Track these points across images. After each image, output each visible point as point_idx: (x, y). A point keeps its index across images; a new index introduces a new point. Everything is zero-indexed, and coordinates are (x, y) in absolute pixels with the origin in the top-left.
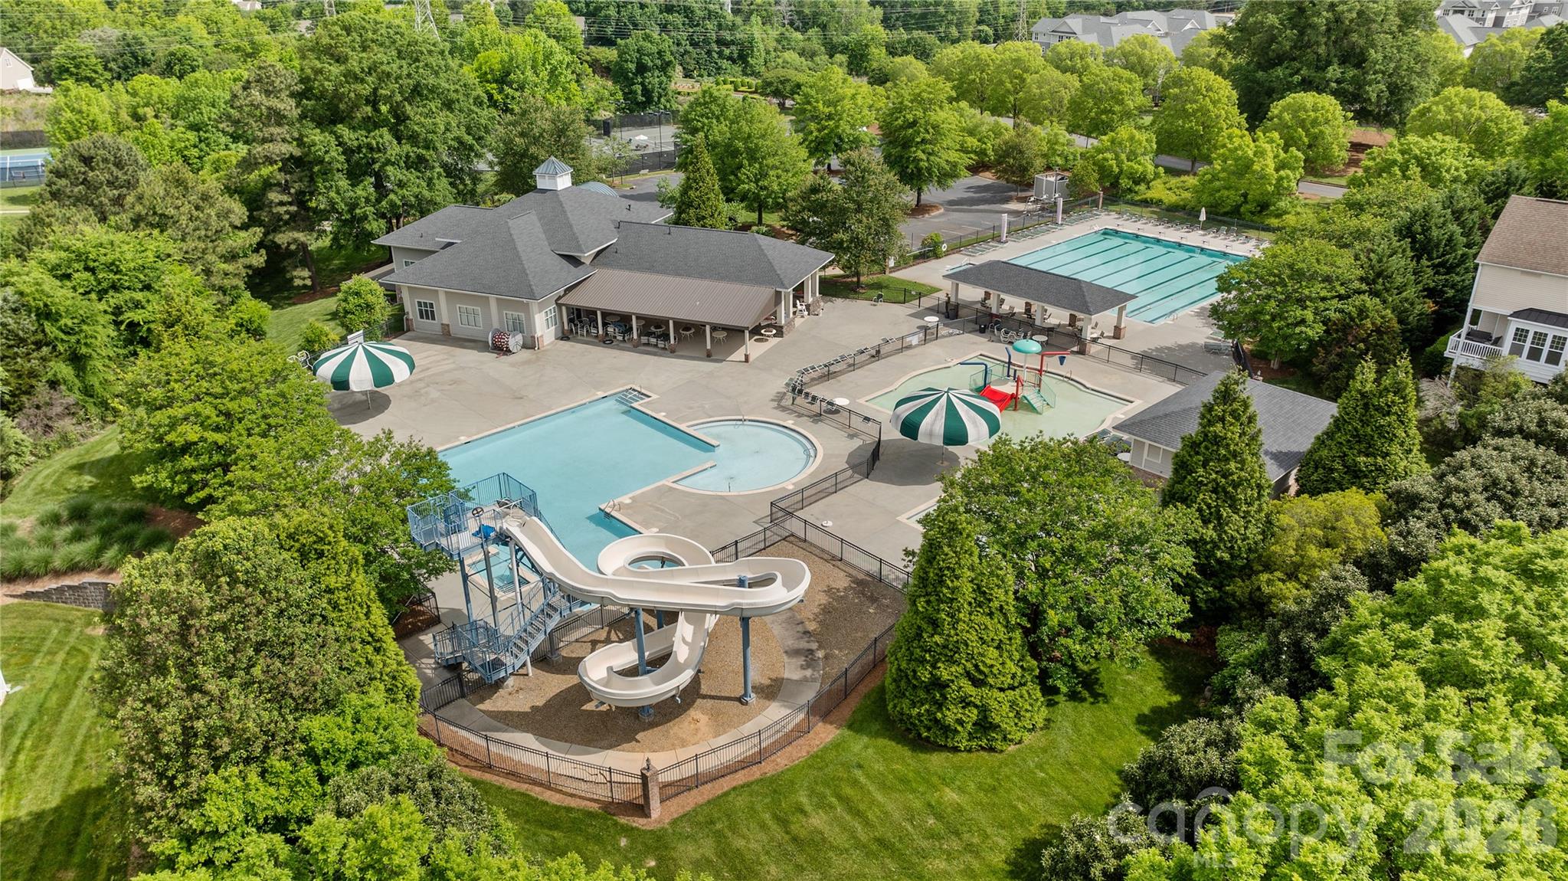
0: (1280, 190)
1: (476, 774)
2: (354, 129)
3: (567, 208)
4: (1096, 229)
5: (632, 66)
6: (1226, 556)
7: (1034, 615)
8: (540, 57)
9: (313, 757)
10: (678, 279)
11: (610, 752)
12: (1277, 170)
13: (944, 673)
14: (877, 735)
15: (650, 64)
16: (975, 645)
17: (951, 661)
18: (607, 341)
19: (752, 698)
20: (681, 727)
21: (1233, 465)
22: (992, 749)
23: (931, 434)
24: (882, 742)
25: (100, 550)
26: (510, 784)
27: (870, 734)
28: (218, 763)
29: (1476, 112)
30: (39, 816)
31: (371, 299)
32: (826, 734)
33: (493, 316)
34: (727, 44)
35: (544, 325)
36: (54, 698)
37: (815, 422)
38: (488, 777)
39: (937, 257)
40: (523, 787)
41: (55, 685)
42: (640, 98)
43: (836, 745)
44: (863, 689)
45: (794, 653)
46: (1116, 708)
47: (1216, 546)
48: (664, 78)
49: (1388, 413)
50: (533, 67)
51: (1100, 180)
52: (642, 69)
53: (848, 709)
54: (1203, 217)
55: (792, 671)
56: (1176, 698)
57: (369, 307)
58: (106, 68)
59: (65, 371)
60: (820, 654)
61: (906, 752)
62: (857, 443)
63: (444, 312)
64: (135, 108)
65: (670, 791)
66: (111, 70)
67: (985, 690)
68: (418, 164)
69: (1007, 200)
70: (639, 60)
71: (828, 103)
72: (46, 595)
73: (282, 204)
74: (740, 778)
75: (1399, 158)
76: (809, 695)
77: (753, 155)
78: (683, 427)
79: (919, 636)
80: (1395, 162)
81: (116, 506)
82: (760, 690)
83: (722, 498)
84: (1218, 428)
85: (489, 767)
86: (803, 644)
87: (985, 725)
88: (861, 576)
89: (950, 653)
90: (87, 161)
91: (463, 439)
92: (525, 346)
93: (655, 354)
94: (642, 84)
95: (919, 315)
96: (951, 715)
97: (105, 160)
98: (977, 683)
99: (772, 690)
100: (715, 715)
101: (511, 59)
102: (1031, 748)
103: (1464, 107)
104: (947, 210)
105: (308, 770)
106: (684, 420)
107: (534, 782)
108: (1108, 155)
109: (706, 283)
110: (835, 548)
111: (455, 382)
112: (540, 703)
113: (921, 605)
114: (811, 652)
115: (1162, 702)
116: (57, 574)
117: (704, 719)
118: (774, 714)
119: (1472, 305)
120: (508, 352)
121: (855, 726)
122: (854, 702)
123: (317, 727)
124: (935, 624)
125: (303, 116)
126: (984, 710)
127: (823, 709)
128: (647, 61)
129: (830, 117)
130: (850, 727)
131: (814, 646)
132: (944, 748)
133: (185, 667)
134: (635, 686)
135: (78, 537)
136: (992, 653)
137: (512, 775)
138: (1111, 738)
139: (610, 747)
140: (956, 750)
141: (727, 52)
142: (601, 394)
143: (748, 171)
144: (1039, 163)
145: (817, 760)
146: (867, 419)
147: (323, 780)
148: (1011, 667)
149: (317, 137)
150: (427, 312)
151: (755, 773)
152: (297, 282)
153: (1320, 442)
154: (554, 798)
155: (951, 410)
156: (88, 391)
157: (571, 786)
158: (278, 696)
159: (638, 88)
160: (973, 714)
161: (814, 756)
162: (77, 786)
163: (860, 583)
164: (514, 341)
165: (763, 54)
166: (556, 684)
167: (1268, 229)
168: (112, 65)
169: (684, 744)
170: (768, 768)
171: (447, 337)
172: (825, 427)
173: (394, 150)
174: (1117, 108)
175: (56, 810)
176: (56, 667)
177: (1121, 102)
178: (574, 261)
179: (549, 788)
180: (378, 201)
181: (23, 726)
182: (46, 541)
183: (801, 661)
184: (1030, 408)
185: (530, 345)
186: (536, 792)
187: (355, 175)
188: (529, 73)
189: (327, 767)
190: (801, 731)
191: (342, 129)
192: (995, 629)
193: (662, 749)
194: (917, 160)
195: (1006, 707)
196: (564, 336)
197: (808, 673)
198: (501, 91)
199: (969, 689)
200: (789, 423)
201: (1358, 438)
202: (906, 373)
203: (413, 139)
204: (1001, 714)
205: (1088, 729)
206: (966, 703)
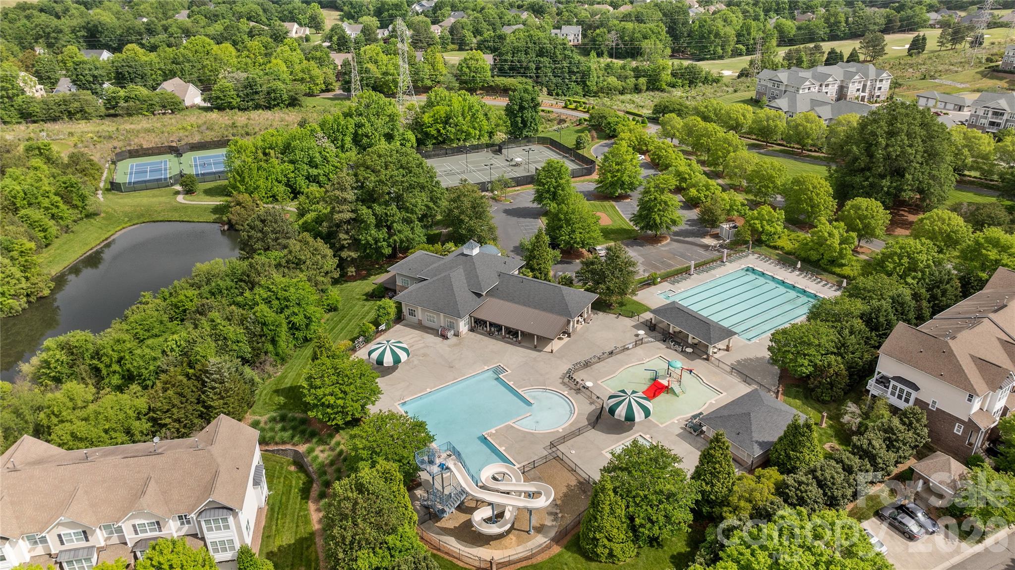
0: (841, 255)
1: (435, 552)
2: (380, 205)
3: (477, 266)
4: (743, 266)
5: (517, 107)
6: (714, 498)
7: (632, 519)
8: (466, 109)
9: (389, 549)
10: (524, 308)
11: (481, 548)
12: (840, 244)
13: (598, 536)
14: (575, 552)
15: (527, 106)
16: (609, 527)
17: (600, 532)
18: (490, 334)
19: (532, 532)
20: (505, 541)
21: (717, 466)
22: (614, 563)
23: (620, 416)
24: (576, 555)
25: (293, 437)
26: (447, 557)
27: (572, 552)
28: (360, 548)
29: (945, 227)
30: (289, 546)
31: (389, 310)
32: (556, 549)
33: (441, 320)
34: (574, 73)
35: (463, 326)
36: (284, 498)
37: (577, 393)
38: (439, 553)
39: (655, 284)
40: (451, 559)
41: (283, 493)
42: (520, 125)
43: (559, 555)
44: (573, 532)
45: (550, 514)
46: (664, 551)
47: (710, 493)
48: (534, 113)
49: (804, 436)
50: (463, 115)
51: (752, 235)
52: (522, 108)
53: (565, 541)
54: (799, 266)
55: (548, 522)
56: (688, 549)
57: (388, 314)
58: (238, 95)
59: (270, 347)
60: (560, 515)
61: (583, 560)
62: (593, 407)
63: (420, 314)
64: (265, 149)
65: (500, 566)
66: (240, 97)
67: (612, 544)
68: (408, 221)
69: (703, 235)
70: (521, 104)
71: (617, 164)
72: (273, 451)
73: (345, 239)
74: (524, 564)
75: (899, 251)
76: (552, 534)
77: (568, 222)
78: (519, 391)
79: (590, 521)
80: (896, 253)
81: (296, 415)
82: (535, 528)
83: (532, 434)
84: (712, 452)
85: (439, 550)
86: (554, 510)
87: (611, 555)
88: (582, 480)
89: (600, 529)
90: (263, 221)
91: (429, 390)
92: (455, 335)
93: (511, 344)
94: (522, 117)
95: (637, 327)
96: (599, 550)
97: (271, 222)
98: (609, 540)
99: (540, 529)
100: (518, 537)
101: (451, 111)
102: (628, 564)
103: (939, 224)
104: (672, 240)
105: (387, 553)
106: (520, 387)
107: (454, 557)
108: (757, 222)
109: (537, 311)
110: (573, 466)
111: (425, 355)
112: (457, 525)
113: (591, 511)
114: (557, 514)
115: (683, 551)
116: (277, 444)
117: (514, 538)
118: (540, 540)
119: (877, 370)
120: (447, 338)
121: (567, 548)
122: (569, 538)
123: (390, 539)
124: (596, 519)
125: (357, 200)
126: (611, 550)
127: (556, 540)
128: (525, 104)
129: (618, 171)
130: (565, 548)
131: (558, 511)
132: (597, 561)
133: (353, 518)
134: (490, 527)
135: (284, 429)
136: (615, 530)
137: (446, 553)
138: (659, 563)
139: (481, 546)
140: (601, 562)
141: (574, 78)
142: (486, 368)
143: (566, 230)
144: (723, 217)
145: (552, 559)
146: (598, 397)
147: (392, 556)
148: (622, 536)
149: (364, 210)
150: (412, 313)
151: (529, 562)
152: (349, 274)
153: (781, 439)
154: (461, 564)
155: (630, 407)
156: (277, 354)
157: (468, 560)
158: (379, 528)
159: (519, 120)
160: (607, 551)
161: (551, 558)
162: (298, 536)
163: (580, 483)
164: (450, 334)
165: (596, 79)
166: (463, 518)
167: (834, 273)
168: (241, 94)
169: (506, 548)
170: (534, 561)
171: (420, 326)
172: (580, 397)
173: (399, 215)
174: (771, 185)
175: (294, 544)
176: (282, 484)
177: (773, 182)
178: (479, 295)
179: (459, 559)
180: (389, 238)
181: (276, 509)
182: (272, 429)
183: (552, 518)
184: (674, 393)
185: (457, 335)
186: (455, 561)
187: (378, 226)
188: (460, 118)
189: (393, 553)
190: (548, 547)
191: (376, 207)
192: (617, 523)
193: (499, 549)
194: (654, 220)
195: (619, 549)
196: (472, 330)
197: (554, 523)
198: (444, 128)
199: (606, 542)
200: (565, 393)
201: (792, 443)
202: (623, 366)
203: (407, 210)
204: (617, 551)
205: (651, 559)
206: (605, 547)
